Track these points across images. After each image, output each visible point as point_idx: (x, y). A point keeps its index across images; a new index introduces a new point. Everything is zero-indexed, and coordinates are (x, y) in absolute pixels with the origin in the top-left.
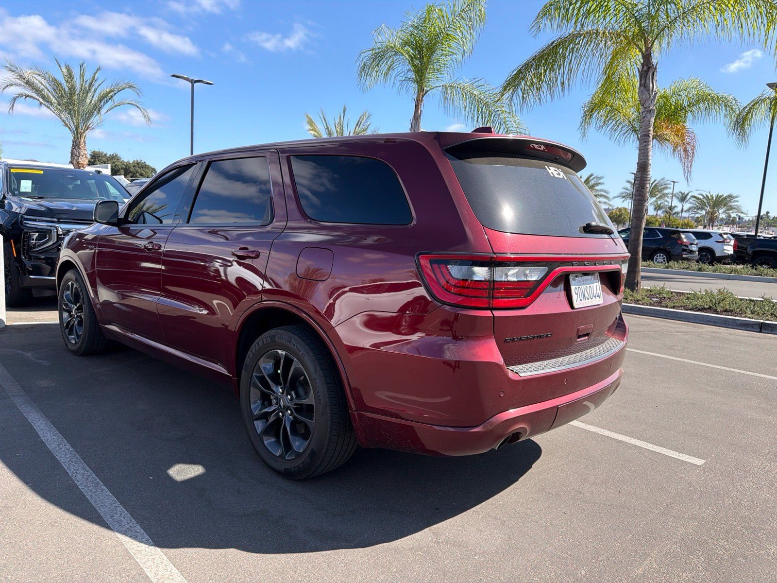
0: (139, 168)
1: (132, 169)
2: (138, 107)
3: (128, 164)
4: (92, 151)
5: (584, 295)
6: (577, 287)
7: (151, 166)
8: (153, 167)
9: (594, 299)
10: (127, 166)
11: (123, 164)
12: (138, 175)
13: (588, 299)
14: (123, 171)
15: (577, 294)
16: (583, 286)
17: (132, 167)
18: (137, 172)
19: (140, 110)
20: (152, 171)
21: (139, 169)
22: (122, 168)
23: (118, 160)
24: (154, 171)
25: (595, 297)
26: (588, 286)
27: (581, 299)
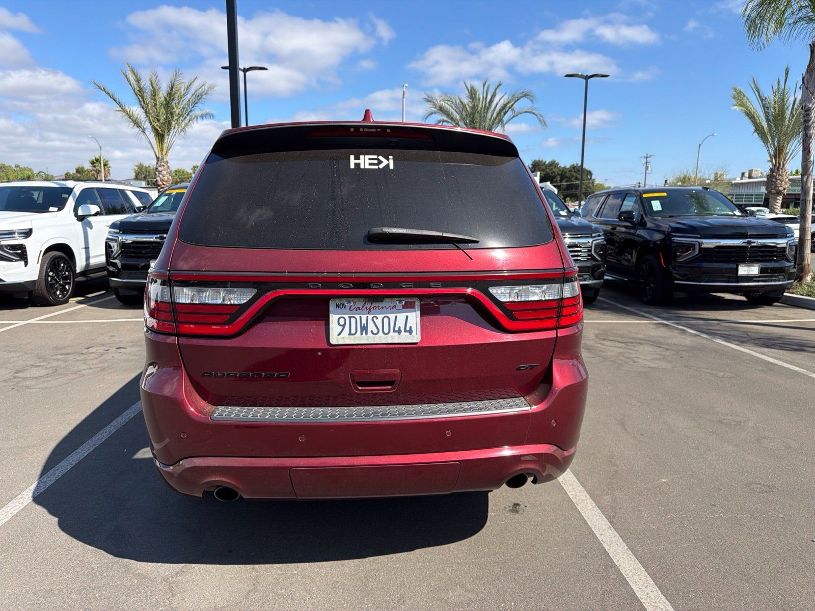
0: (575, 172)
1: (568, 174)
2: (534, 113)
3: (564, 169)
4: (533, 160)
5: (364, 328)
6: (346, 316)
7: (586, 169)
8: (589, 170)
9: (392, 334)
10: (563, 171)
11: (560, 170)
12: (573, 179)
13: (375, 335)
14: (559, 176)
15: (341, 328)
16: (363, 316)
17: (568, 172)
18: (572, 176)
19: (537, 116)
20: (587, 174)
21: (574, 174)
22: (558, 174)
23: (555, 166)
24: (589, 174)
25: (395, 331)
26: (380, 317)
27: (353, 331)
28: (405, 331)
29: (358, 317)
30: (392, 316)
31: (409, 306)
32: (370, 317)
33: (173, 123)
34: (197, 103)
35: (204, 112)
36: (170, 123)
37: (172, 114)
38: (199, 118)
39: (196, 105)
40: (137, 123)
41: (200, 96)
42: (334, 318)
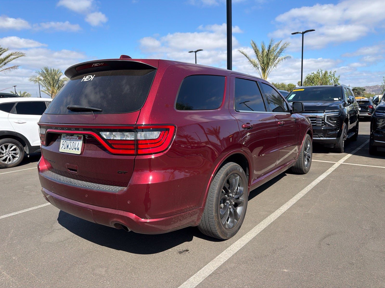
5: (68, 146)
6: (64, 141)
9: (74, 150)
13: (70, 149)
15: (63, 145)
16: (68, 142)
25: (75, 149)
26: (72, 142)
27: (65, 148)
28: (77, 149)
29: (67, 141)
30: (75, 142)
31: (80, 138)
32: (70, 142)
33: (270, 63)
34: (281, 52)
35: (286, 56)
36: (268, 64)
37: (270, 59)
38: (283, 59)
39: (281, 53)
40: (255, 66)
41: (282, 49)
42: (62, 141)
